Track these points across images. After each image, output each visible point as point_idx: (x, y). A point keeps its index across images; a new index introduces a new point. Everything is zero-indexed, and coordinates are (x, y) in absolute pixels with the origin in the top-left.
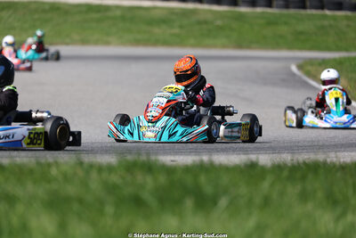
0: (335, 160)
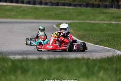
0: (69, 57)
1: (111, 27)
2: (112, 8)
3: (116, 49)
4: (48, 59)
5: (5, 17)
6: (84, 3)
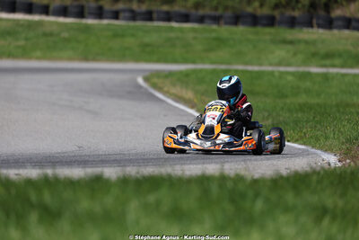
1: (308, 84)
2: (312, 26)
3: (321, 149)
4: (119, 178)
6: (229, 13)
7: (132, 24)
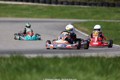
0: (83, 55)
5: (20, 16)
7: (67, 6)
